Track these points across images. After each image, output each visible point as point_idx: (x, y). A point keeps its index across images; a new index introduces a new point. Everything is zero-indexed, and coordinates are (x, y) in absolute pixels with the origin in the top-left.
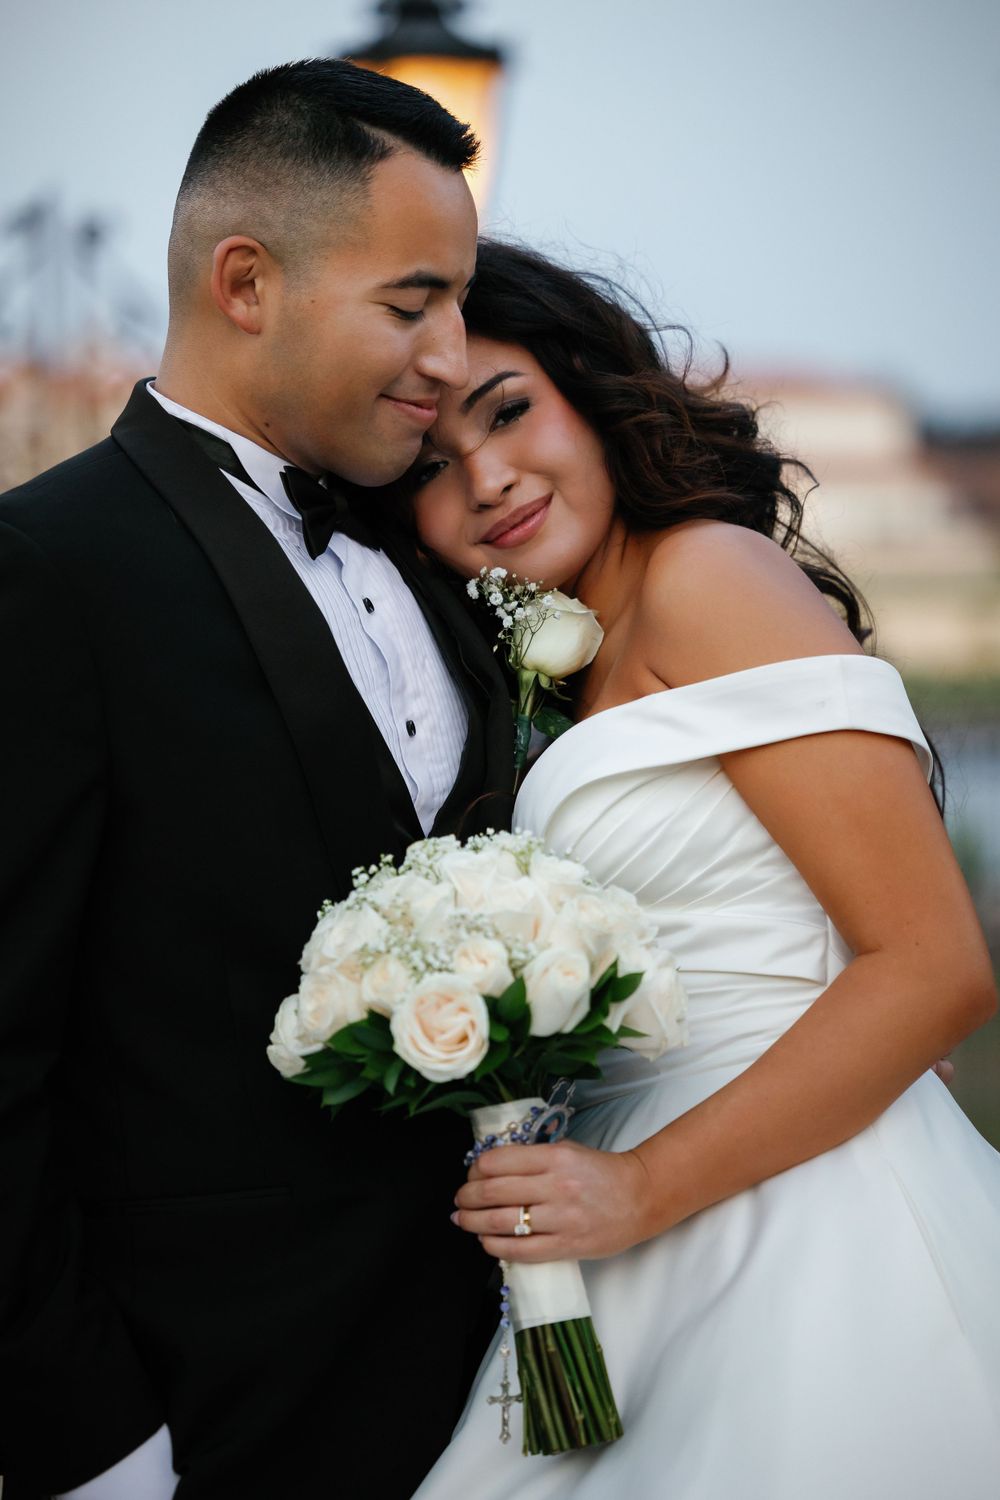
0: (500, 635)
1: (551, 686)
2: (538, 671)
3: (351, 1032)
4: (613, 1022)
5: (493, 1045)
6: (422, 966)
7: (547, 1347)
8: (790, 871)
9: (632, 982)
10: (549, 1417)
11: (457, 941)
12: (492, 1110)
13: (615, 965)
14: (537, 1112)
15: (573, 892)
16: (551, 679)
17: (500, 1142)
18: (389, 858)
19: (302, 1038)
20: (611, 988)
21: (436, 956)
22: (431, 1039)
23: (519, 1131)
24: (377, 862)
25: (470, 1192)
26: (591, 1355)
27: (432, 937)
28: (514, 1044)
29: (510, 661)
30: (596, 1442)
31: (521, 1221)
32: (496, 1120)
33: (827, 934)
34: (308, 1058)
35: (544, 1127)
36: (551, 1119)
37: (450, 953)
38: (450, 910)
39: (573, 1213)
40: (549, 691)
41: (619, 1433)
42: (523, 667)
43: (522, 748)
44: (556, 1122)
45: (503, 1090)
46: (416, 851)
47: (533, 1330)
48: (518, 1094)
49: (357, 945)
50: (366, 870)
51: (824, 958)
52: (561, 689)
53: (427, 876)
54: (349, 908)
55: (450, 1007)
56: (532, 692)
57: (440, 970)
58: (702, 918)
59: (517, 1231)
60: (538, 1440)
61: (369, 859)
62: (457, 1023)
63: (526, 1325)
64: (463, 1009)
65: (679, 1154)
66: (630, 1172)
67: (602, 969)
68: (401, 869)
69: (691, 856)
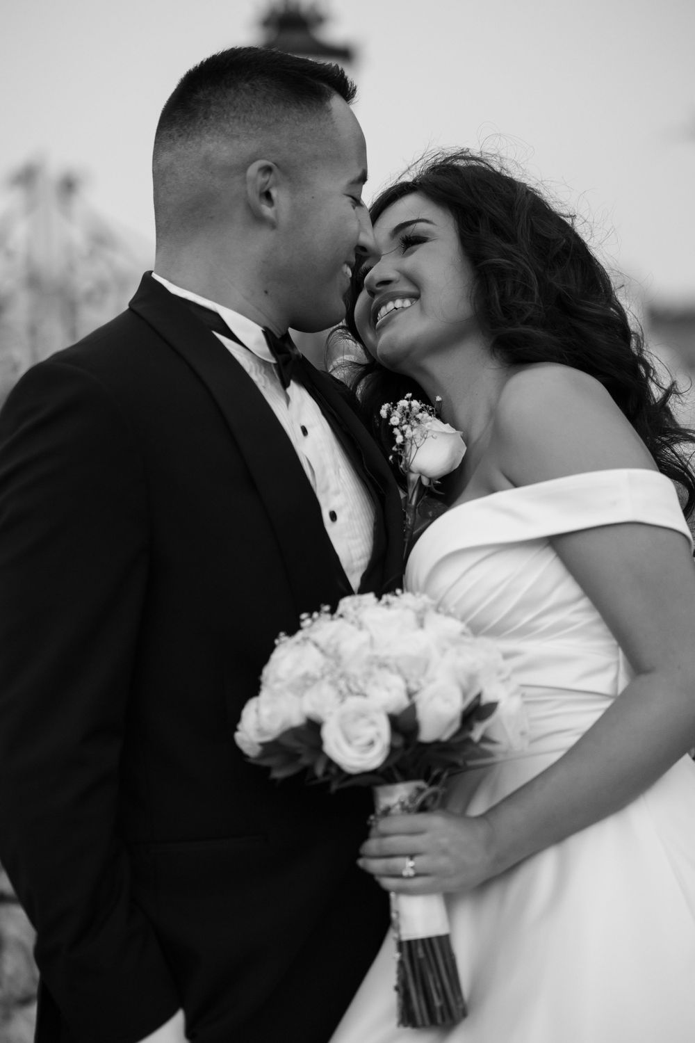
0: (394, 449)
1: (430, 484)
2: (421, 473)
3: (293, 732)
4: (476, 735)
5: (393, 749)
6: (345, 690)
7: (417, 954)
8: (595, 616)
9: (491, 707)
10: (417, 1003)
11: (370, 674)
12: (389, 788)
13: (479, 696)
14: (420, 791)
15: (454, 642)
16: (430, 479)
17: (393, 811)
18: (327, 608)
19: (260, 731)
20: (476, 711)
21: (356, 684)
22: (349, 741)
23: (407, 803)
24: (319, 610)
25: (372, 845)
26: (448, 960)
27: (355, 670)
28: (406, 746)
29: (401, 466)
30: (448, 1021)
31: (408, 866)
32: (390, 794)
33: (618, 662)
34: (263, 745)
35: (424, 802)
36: (428, 797)
37: (366, 682)
38: (367, 652)
39: (443, 861)
40: (429, 488)
41: (464, 1014)
42: (411, 471)
43: (409, 527)
44: (432, 799)
45: (397, 775)
46: (346, 604)
47: (409, 942)
48: (407, 777)
49: (301, 671)
50: (311, 616)
51: (616, 679)
52: (437, 487)
53: (353, 623)
54: (298, 643)
55: (363, 722)
56: (417, 488)
57: (358, 694)
58: (532, 648)
59: (405, 873)
60: (408, 1017)
61: (313, 608)
62: (368, 732)
63: (405, 938)
64: (373, 723)
65: (515, 817)
66: (481, 831)
67: (471, 697)
68: (335, 616)
69: (524, 605)
